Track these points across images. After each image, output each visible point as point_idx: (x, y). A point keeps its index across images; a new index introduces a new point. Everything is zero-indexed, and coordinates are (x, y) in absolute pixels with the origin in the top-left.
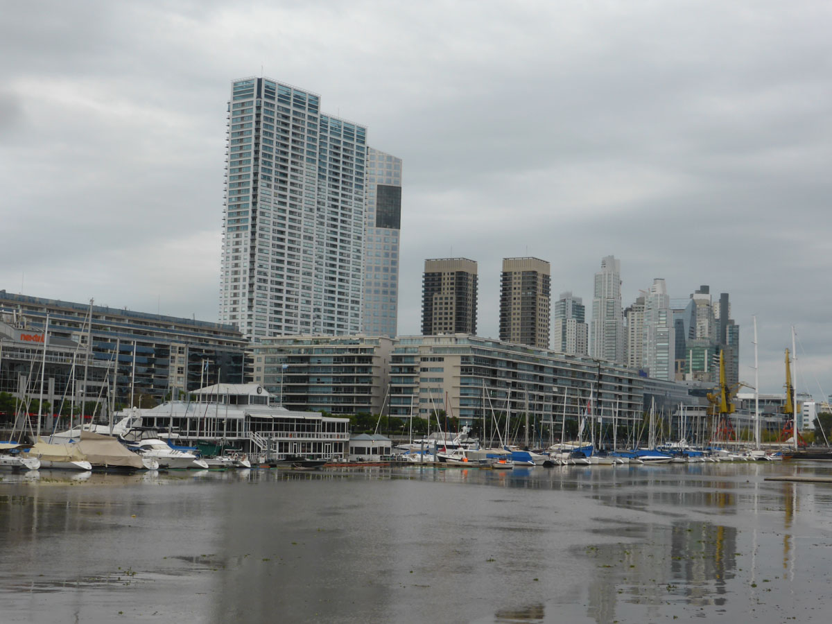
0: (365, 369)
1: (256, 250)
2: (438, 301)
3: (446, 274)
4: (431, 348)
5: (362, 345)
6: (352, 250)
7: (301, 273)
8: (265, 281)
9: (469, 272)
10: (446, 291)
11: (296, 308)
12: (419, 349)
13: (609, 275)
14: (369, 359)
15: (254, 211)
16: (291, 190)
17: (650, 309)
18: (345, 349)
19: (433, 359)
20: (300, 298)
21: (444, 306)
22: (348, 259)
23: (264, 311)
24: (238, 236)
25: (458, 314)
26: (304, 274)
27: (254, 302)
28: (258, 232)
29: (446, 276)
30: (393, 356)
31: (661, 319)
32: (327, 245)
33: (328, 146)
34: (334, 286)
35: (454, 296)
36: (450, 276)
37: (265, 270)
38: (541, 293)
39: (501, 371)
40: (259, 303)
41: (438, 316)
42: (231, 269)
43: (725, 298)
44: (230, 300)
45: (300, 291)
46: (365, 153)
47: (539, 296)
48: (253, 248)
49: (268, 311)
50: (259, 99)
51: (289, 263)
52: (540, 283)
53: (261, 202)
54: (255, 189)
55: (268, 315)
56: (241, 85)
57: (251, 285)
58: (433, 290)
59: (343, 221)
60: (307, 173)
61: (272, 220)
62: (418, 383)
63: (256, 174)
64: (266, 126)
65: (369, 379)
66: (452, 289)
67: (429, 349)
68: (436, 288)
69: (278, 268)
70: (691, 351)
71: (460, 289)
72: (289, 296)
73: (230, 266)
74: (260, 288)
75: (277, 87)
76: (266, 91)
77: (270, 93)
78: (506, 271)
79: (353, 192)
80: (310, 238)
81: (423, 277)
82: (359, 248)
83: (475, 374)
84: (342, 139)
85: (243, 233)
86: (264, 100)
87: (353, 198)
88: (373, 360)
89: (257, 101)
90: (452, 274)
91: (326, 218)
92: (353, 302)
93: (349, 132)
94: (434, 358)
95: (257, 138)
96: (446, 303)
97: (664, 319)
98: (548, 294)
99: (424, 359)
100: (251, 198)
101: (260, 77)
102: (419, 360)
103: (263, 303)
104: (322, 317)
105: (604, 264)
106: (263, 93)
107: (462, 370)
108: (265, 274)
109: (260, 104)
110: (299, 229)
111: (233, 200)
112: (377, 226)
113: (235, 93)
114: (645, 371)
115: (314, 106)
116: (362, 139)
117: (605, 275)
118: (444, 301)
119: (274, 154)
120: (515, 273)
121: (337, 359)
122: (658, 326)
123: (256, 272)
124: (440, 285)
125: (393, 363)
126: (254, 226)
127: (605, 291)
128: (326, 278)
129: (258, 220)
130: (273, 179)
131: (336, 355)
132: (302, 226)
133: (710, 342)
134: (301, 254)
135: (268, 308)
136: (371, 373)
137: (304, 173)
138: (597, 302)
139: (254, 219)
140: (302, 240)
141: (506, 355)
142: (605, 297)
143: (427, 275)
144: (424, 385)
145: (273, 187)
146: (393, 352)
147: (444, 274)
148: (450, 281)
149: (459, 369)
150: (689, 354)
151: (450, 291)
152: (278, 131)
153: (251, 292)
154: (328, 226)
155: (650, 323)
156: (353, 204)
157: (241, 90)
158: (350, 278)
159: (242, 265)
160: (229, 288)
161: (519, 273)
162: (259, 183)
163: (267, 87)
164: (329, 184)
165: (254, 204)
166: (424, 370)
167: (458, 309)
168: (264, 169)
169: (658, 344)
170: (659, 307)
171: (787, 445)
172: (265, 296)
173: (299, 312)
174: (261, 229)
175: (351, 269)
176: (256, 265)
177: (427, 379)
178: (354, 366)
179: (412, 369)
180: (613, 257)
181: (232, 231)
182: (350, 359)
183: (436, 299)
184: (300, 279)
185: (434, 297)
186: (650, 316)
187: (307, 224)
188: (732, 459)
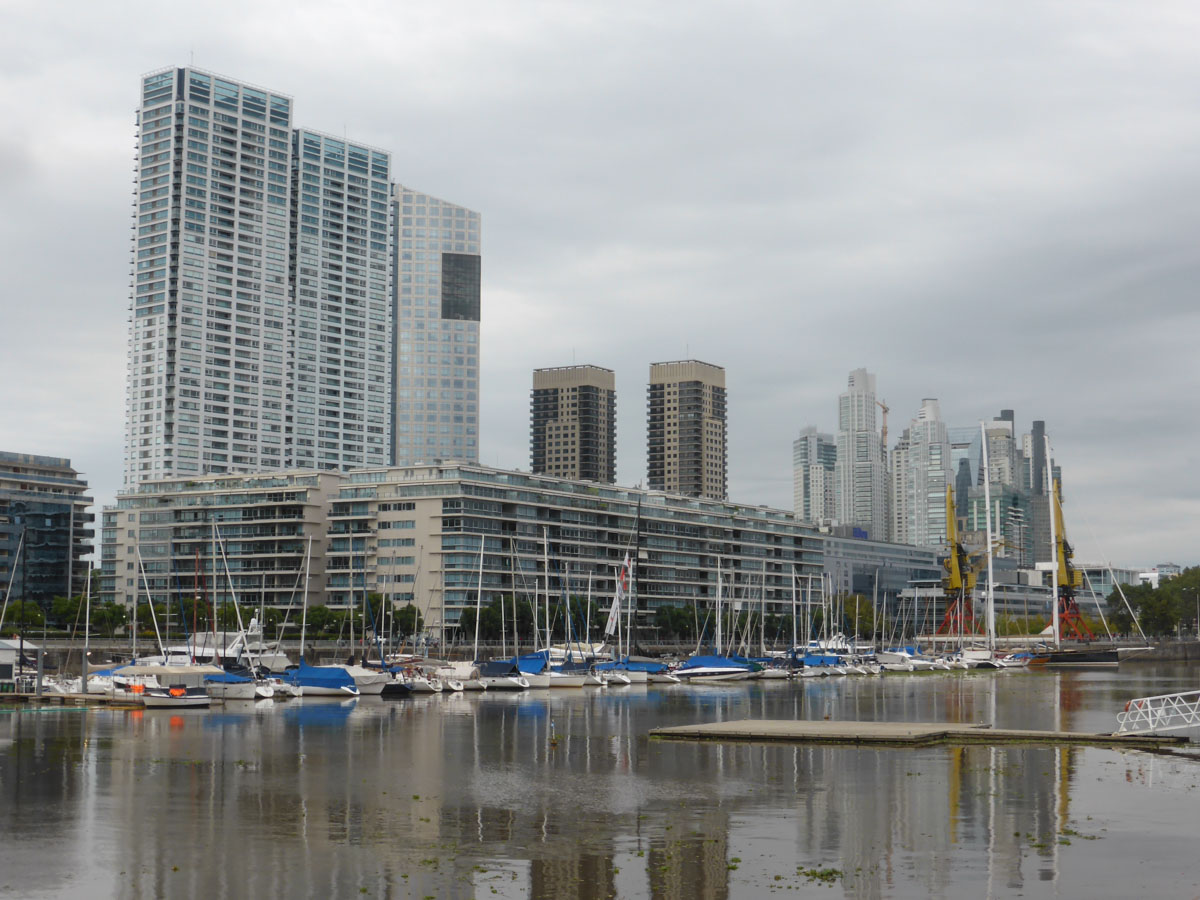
0: (293, 528)
1: (178, 344)
2: (554, 433)
3: (565, 390)
4: (397, 487)
5: (291, 488)
6: (367, 346)
7: (261, 380)
8: (195, 394)
9: (600, 387)
10: (565, 417)
11: (254, 437)
12: (377, 491)
13: (858, 396)
14: (298, 510)
15: (174, 281)
16: (240, 247)
17: (917, 444)
18: (261, 496)
19: (399, 507)
20: (260, 421)
21: (562, 439)
22: (362, 361)
23: (194, 443)
24: (150, 323)
25: (584, 451)
26: (267, 382)
27: (175, 429)
28: (180, 314)
29: (565, 394)
30: (334, 503)
31: (933, 457)
32: (323, 338)
33: (322, 181)
34: (337, 405)
35: (577, 424)
36: (571, 394)
37: (195, 377)
38: (711, 415)
39: (525, 525)
40: (183, 430)
41: (554, 456)
42: (141, 377)
43: (1039, 428)
44: (140, 426)
45: (261, 410)
46: (389, 193)
47: (706, 420)
48: (172, 340)
49: (201, 444)
50: (180, 102)
51: (238, 365)
52: (708, 398)
53: (186, 267)
54: (175, 245)
55: (201, 450)
56: (155, 80)
57: (170, 401)
58: (546, 416)
59: (350, 301)
60: (270, 222)
61: (206, 295)
62: (374, 549)
63: (176, 221)
64: (193, 144)
65: (298, 545)
66: (574, 413)
67: (393, 488)
68: (550, 413)
69: (218, 374)
70: (975, 503)
71: (586, 412)
72: (239, 418)
73: (139, 372)
74: (185, 405)
75: (213, 83)
76: (192, 89)
77: (200, 91)
78: (657, 382)
79: (368, 254)
80: (278, 325)
81: (531, 396)
82: (379, 343)
83: (465, 530)
84: (346, 171)
85: (157, 317)
86: (188, 102)
87: (368, 264)
88: (306, 512)
89: (177, 105)
90: (574, 390)
91: (319, 295)
92: (371, 429)
93: (358, 159)
94: (400, 504)
95: (178, 163)
96: (566, 436)
97: (938, 457)
98: (723, 415)
99: (385, 507)
100: (168, 260)
101: (181, 68)
102: (375, 508)
103: (192, 430)
104: (316, 454)
105: (852, 381)
106: (187, 92)
107: (445, 524)
108: (194, 383)
109: (183, 110)
110: (257, 310)
111: (144, 265)
112: (444, 317)
113: (146, 95)
114: (863, 530)
115: (281, 113)
116: (381, 170)
117: (853, 396)
118: (562, 432)
119: (209, 189)
120: (669, 386)
121: (249, 513)
122: (930, 468)
123: (177, 380)
124: (556, 407)
125: (335, 515)
126: (173, 305)
127: (853, 420)
128: (322, 391)
129: (179, 296)
130: (207, 230)
131: (249, 505)
132: (262, 305)
133: (1004, 489)
134: (261, 350)
135: (201, 437)
136: (301, 534)
137: (265, 220)
138: (843, 437)
139: (173, 293)
140: (262, 327)
141: (539, 497)
142: (853, 430)
143: (537, 393)
144: (384, 552)
145: (207, 242)
146: (334, 496)
147: (562, 391)
148: (571, 401)
149: (440, 522)
150: (972, 508)
151: (571, 417)
152: (215, 153)
153: (169, 412)
154: (323, 308)
155: (918, 464)
156: (368, 273)
157: (154, 90)
158: (366, 392)
159: (155, 369)
160: (138, 407)
161: (675, 385)
162: (182, 236)
163: (192, 81)
164: (323, 242)
165: (174, 269)
166: (385, 525)
167: (584, 443)
168: (190, 214)
169: (931, 495)
170: (930, 441)
171: (1041, 639)
172: (195, 419)
173: (259, 445)
174: (187, 310)
175: (367, 377)
176: (178, 368)
177: (389, 540)
178: (275, 524)
179: (366, 526)
180: (864, 370)
181: (143, 316)
182: (268, 511)
183: (550, 429)
184: (260, 392)
185: (547, 426)
186: (917, 454)
187: (271, 300)
188: (911, 668)
